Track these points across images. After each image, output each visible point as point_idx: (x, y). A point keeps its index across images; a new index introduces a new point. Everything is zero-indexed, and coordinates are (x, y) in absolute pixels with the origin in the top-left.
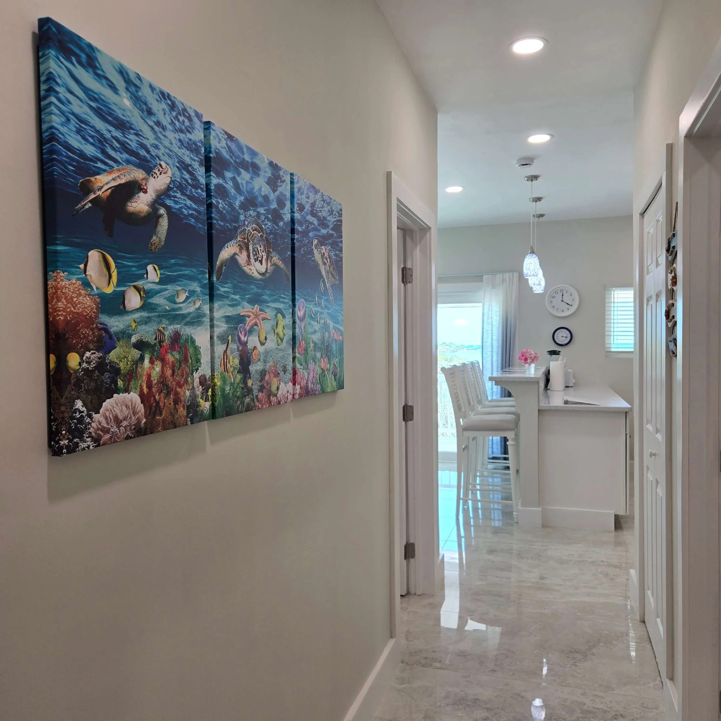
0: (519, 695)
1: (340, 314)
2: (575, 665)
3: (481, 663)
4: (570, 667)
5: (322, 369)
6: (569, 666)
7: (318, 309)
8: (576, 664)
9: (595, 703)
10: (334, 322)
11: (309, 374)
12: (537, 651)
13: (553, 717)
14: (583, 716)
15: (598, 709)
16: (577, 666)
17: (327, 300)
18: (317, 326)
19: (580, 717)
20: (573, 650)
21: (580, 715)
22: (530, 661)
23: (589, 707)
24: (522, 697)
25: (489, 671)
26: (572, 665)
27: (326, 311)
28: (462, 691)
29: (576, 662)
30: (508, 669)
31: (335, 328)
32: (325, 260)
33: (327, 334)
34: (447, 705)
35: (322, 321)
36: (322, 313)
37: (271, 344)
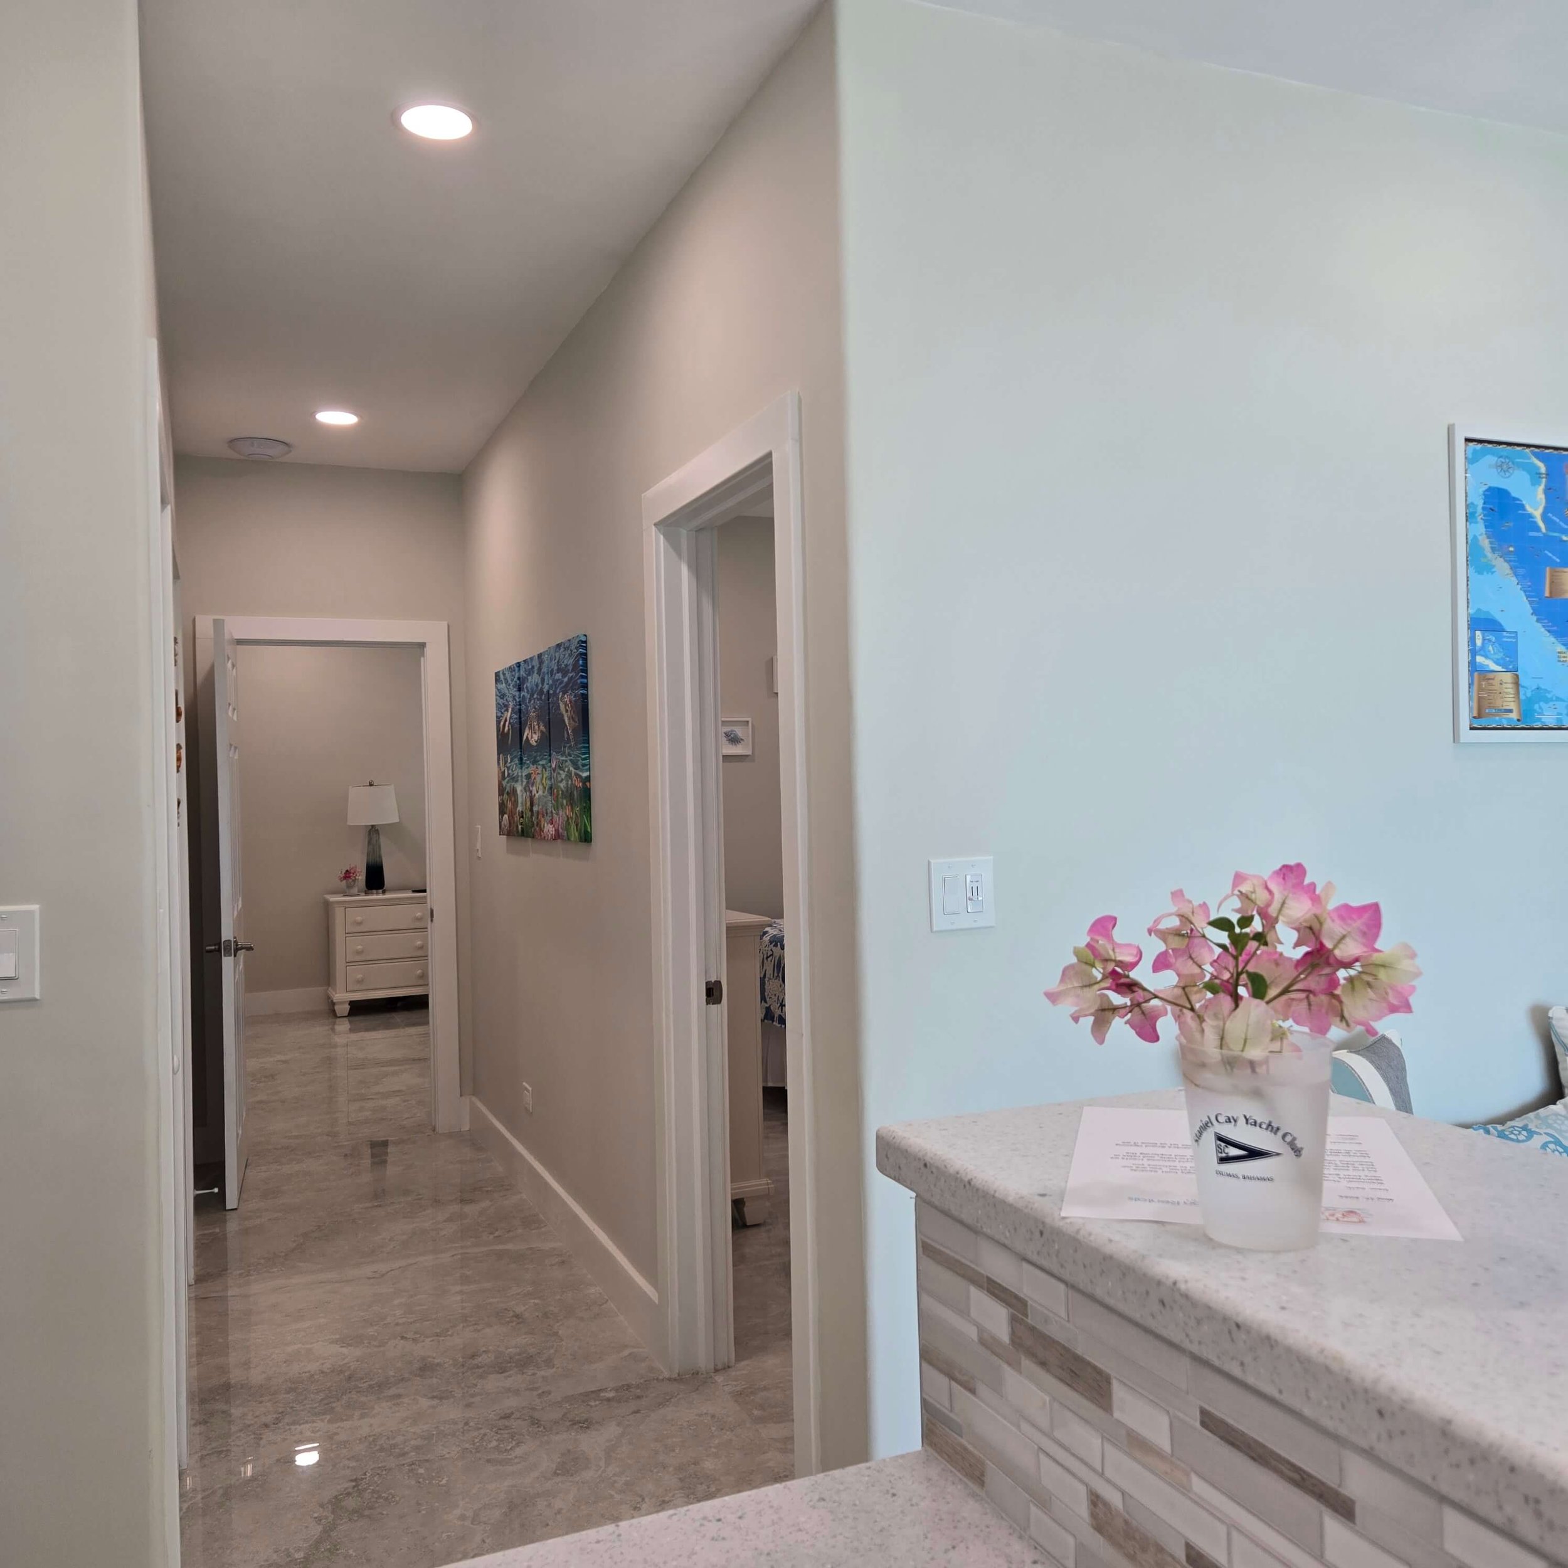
0: (441, 1398)
1: (579, 759)
2: (355, 1480)
3: (535, 1422)
4: (365, 1474)
5: (567, 816)
6: (368, 1475)
7: (564, 758)
8: (354, 1484)
9: (311, 1429)
10: (575, 769)
11: (559, 818)
12: (444, 1482)
13: (377, 1389)
14: (330, 1405)
15: (307, 1422)
16: (352, 1481)
17: (570, 747)
18: (563, 775)
19: (334, 1402)
20: (367, 1513)
21: (334, 1405)
22: (447, 1456)
23: (322, 1420)
24: (433, 1397)
25: (512, 1413)
26: (362, 1479)
27: (569, 758)
28: (534, 1374)
29: (354, 1487)
30: (481, 1428)
31: (576, 775)
32: (567, 708)
33: (570, 782)
34: (539, 1353)
35: (567, 769)
36: (566, 761)
37: (540, 792)
